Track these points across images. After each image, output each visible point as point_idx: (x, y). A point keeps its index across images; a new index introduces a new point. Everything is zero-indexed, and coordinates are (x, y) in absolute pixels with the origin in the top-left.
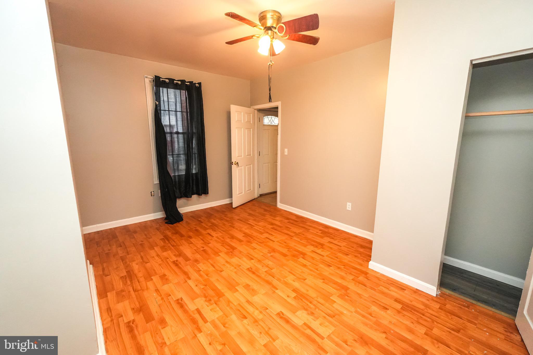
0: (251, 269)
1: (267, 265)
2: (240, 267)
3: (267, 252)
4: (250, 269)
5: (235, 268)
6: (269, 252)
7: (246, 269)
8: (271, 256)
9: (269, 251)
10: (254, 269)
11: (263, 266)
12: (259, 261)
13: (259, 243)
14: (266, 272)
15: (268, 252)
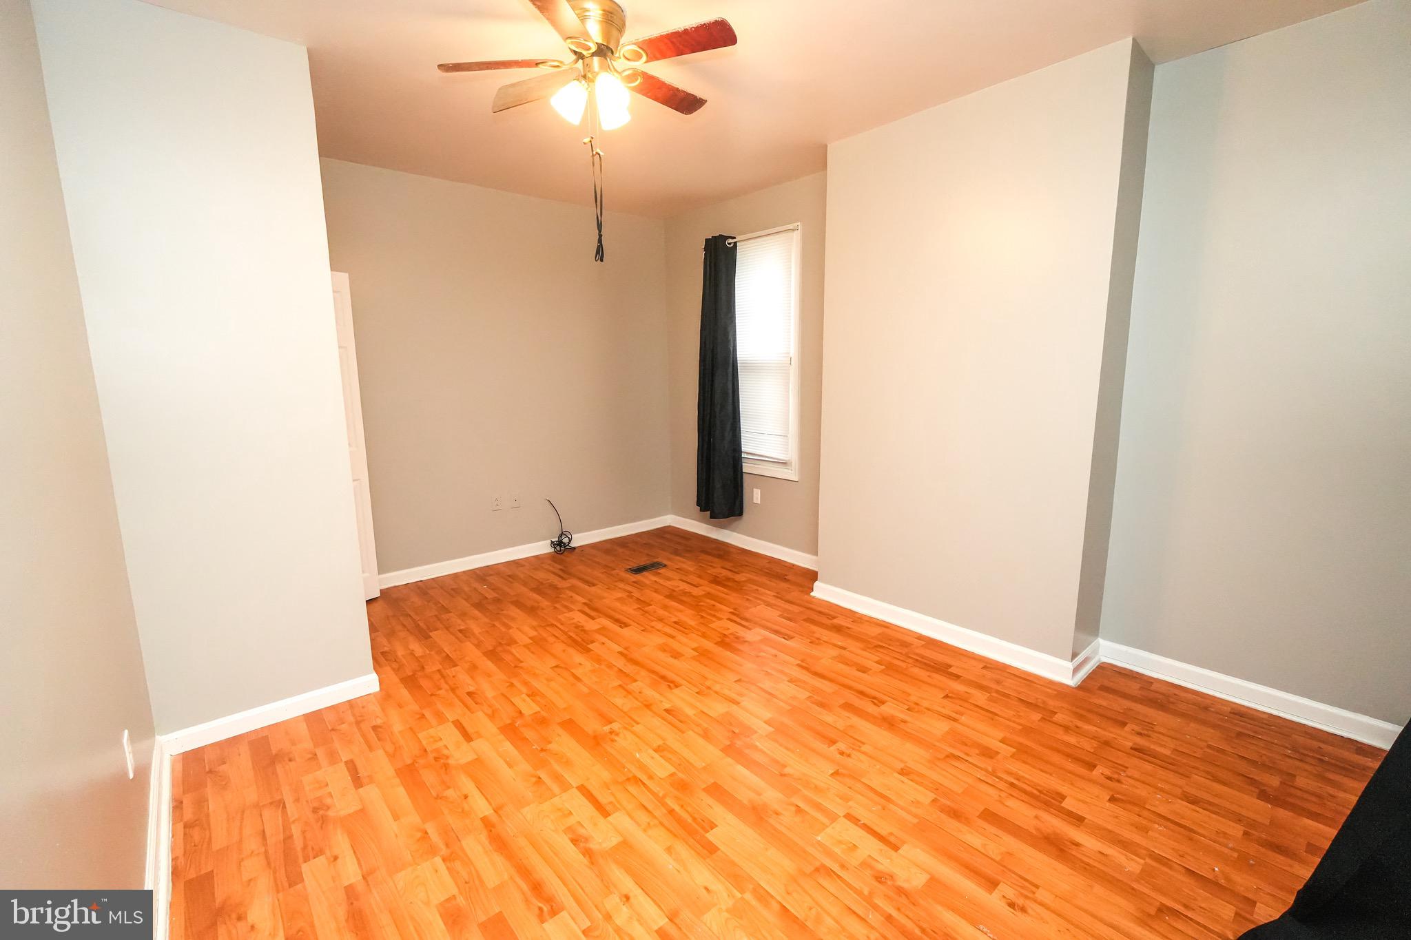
0: (669, 686)
1: (630, 696)
2: (697, 690)
3: (621, 735)
4: (671, 685)
5: (709, 688)
6: (613, 736)
7: (683, 686)
8: (610, 722)
9: (613, 741)
10: (664, 685)
11: (640, 693)
12: (648, 706)
13: (644, 778)
14: (635, 681)
15: (616, 738)
